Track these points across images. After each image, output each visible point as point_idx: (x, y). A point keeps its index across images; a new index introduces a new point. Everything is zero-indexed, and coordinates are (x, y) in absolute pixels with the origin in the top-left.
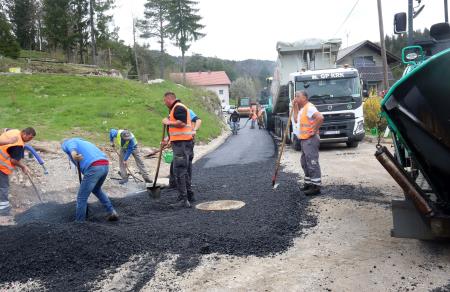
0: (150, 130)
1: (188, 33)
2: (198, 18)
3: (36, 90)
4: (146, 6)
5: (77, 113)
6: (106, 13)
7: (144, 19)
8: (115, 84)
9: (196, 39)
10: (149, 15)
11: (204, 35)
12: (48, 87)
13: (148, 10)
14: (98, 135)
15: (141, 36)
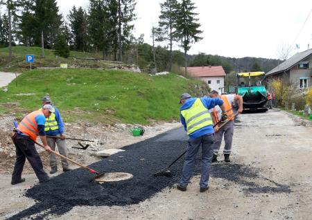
0: (133, 110)
1: (190, 37)
2: (198, 26)
3: (68, 80)
4: (161, 17)
5: (84, 97)
6: (130, 23)
7: (159, 27)
8: (124, 75)
9: (196, 41)
10: (162, 24)
11: (202, 38)
12: (76, 78)
13: (162, 21)
14: (89, 113)
15: (156, 40)
